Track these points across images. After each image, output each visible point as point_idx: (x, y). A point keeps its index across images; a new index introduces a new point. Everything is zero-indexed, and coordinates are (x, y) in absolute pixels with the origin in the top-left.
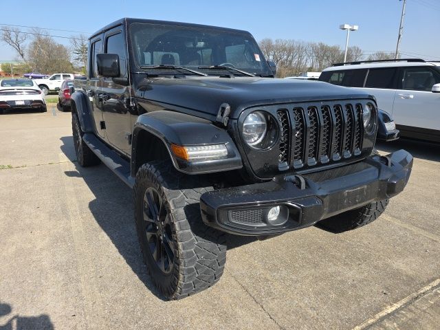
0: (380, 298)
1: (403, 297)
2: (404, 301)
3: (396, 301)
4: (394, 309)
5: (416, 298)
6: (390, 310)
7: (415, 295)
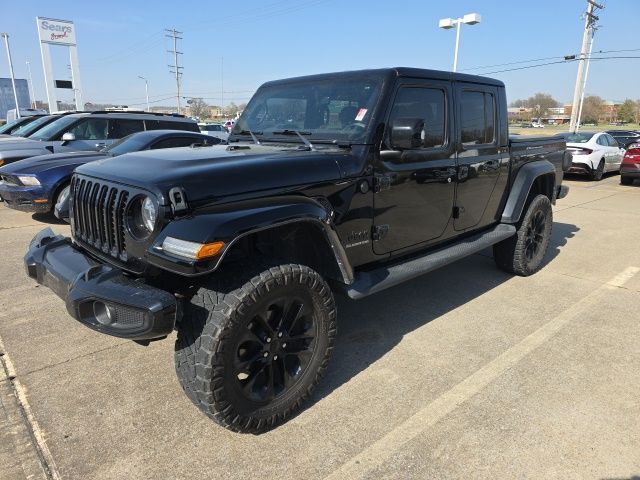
0: (61, 430)
1: (52, 452)
2: (46, 451)
3: (50, 444)
4: (39, 438)
5: (45, 464)
6: (39, 434)
7: (52, 465)
